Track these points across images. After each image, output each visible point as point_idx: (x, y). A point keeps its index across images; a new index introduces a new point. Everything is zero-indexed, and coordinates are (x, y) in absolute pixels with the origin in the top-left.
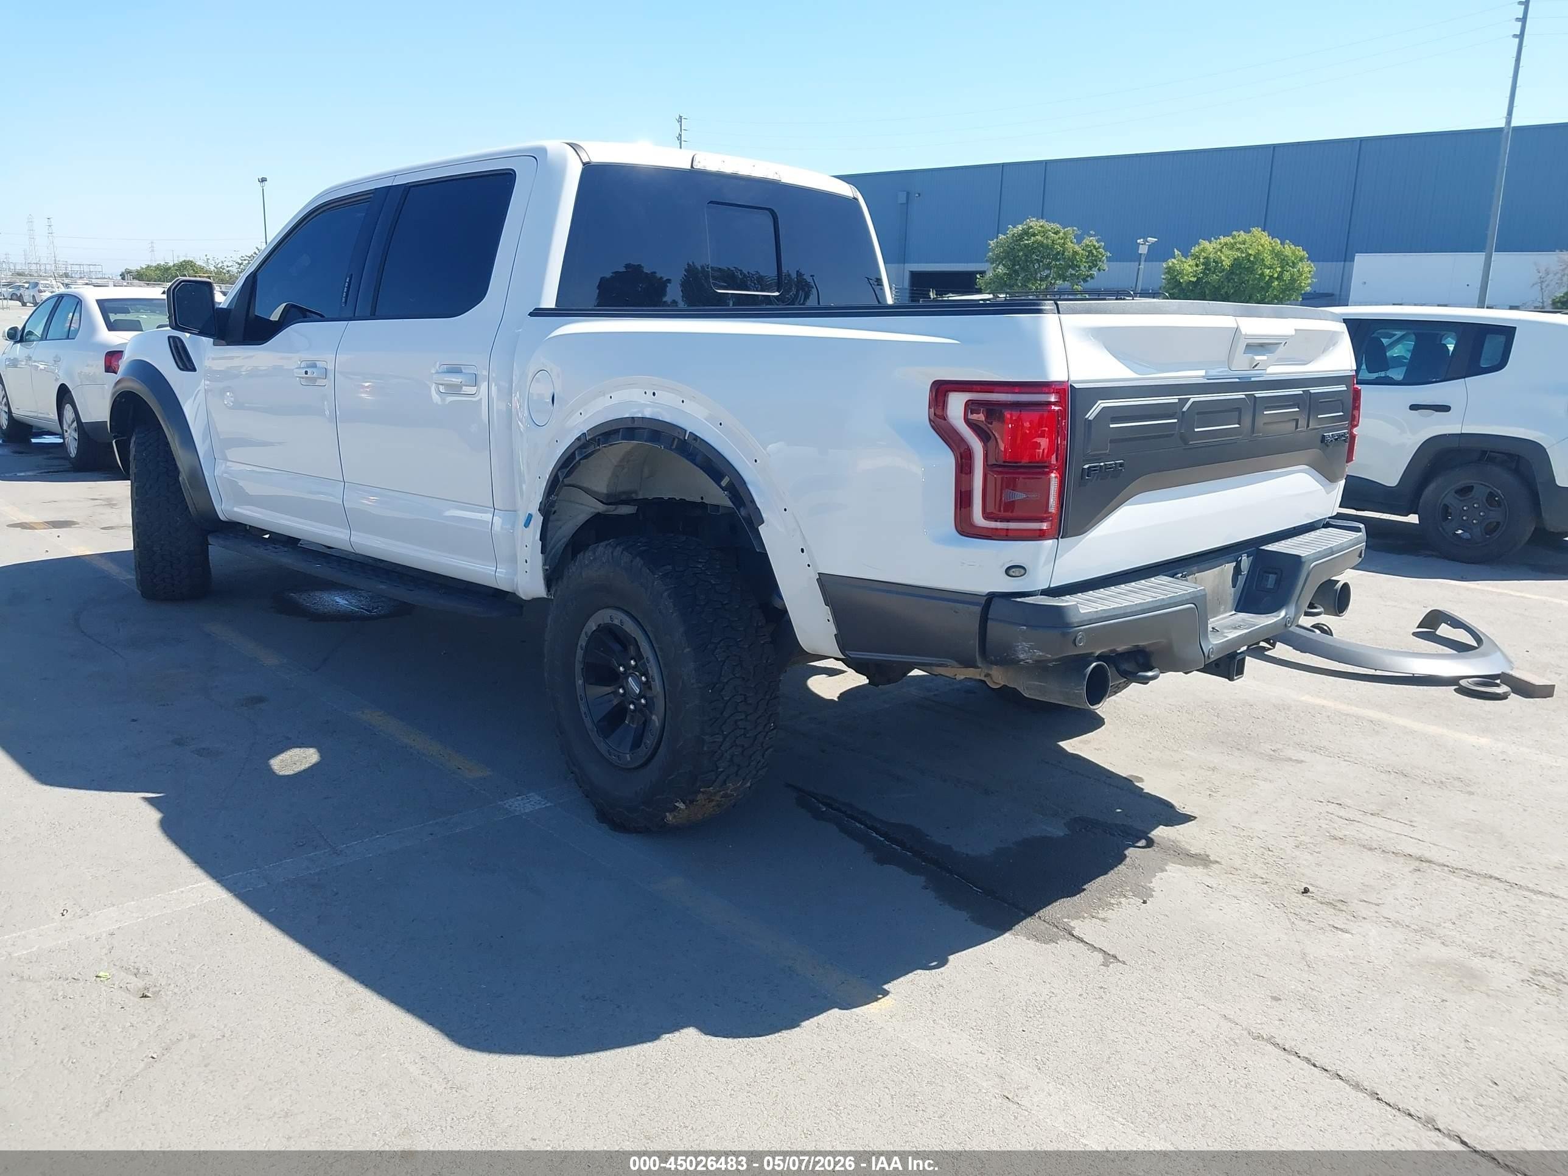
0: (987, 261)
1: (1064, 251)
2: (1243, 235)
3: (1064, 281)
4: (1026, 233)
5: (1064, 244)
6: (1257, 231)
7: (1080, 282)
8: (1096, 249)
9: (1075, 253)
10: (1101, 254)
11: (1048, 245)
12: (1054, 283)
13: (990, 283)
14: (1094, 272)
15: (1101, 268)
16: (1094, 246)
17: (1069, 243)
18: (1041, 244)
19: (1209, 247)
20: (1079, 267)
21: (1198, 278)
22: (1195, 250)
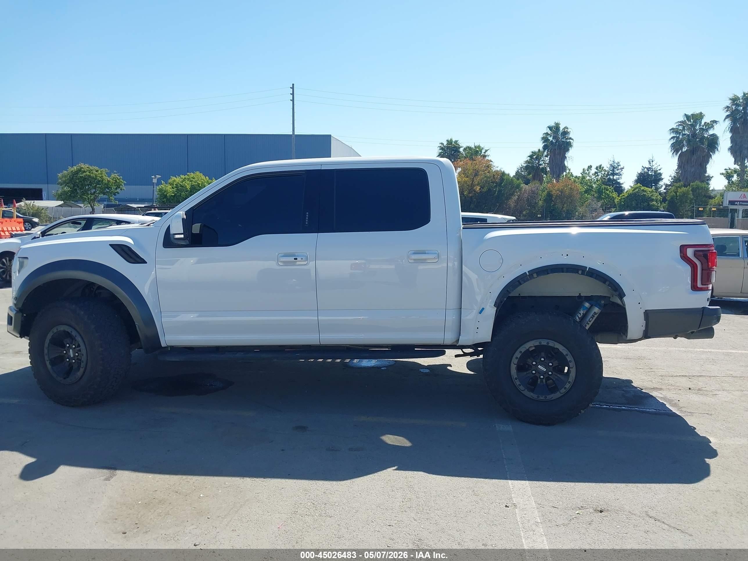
0: (58, 184)
1: (102, 181)
2: (192, 175)
3: (104, 195)
4: (79, 171)
5: (102, 177)
6: (198, 173)
7: (112, 195)
8: (119, 179)
9: (109, 181)
10: (121, 182)
11: (93, 177)
12: (98, 196)
13: (61, 195)
14: (118, 190)
15: (122, 188)
16: (118, 178)
17: (104, 176)
18: (89, 176)
19: (178, 180)
20: (111, 188)
21: (175, 194)
22: (170, 181)
